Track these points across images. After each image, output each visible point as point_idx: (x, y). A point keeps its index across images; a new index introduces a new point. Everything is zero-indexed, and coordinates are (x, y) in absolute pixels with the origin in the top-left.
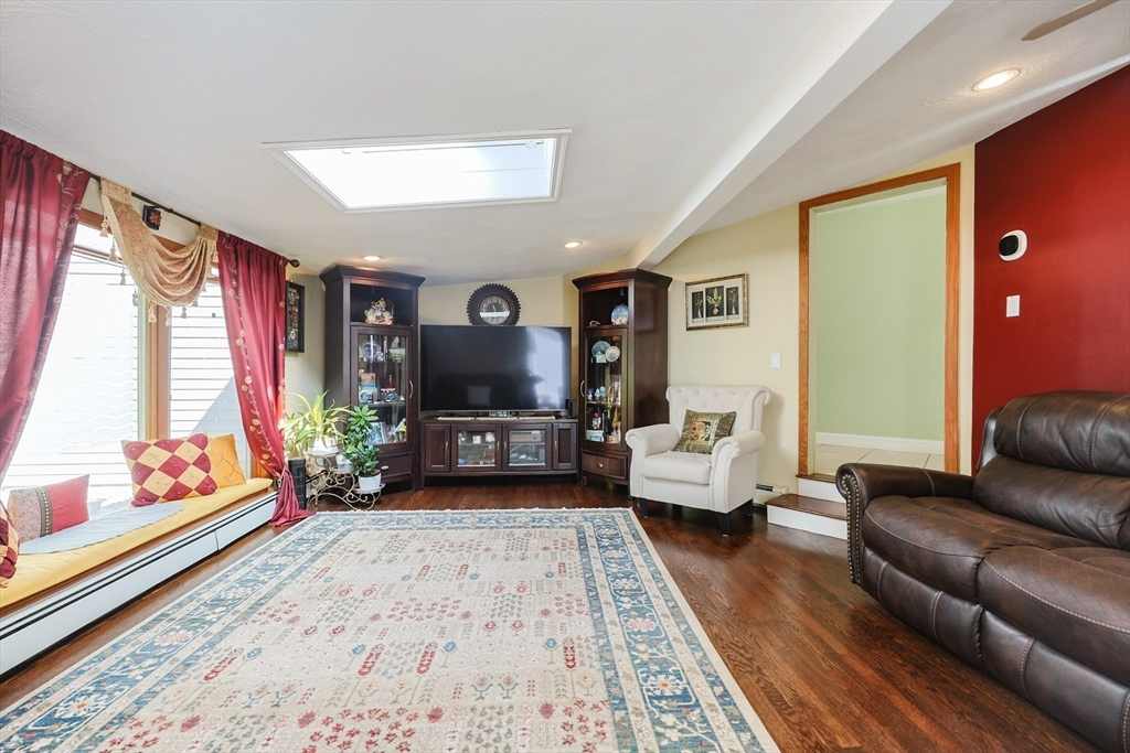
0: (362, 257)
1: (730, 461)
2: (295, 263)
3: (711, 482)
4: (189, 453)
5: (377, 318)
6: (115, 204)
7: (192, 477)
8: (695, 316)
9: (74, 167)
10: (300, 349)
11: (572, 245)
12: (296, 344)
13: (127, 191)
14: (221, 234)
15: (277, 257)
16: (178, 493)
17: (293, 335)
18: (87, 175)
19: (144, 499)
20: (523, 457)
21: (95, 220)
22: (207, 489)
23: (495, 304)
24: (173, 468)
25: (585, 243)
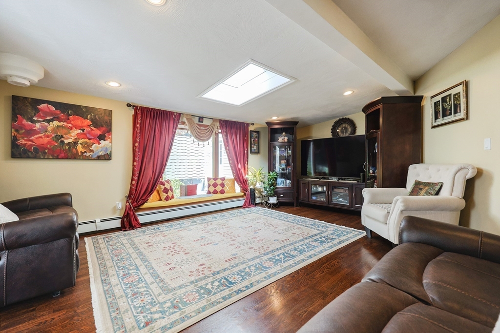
0: (271, 118)
1: (399, 211)
2: (253, 124)
3: (388, 222)
4: (219, 182)
5: (282, 139)
6: (187, 119)
7: (219, 188)
8: (436, 118)
9: (177, 113)
10: (258, 152)
11: (348, 93)
12: (257, 151)
13: (190, 115)
14: (220, 121)
15: (243, 124)
16: (215, 192)
17: (255, 148)
18: (180, 114)
19: (209, 193)
20: (341, 199)
21: (183, 123)
22: (222, 192)
23: (344, 127)
24: (215, 185)
25: (356, 91)
